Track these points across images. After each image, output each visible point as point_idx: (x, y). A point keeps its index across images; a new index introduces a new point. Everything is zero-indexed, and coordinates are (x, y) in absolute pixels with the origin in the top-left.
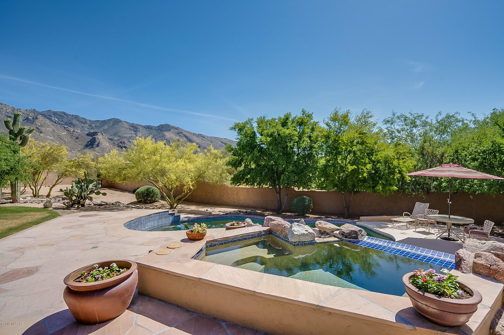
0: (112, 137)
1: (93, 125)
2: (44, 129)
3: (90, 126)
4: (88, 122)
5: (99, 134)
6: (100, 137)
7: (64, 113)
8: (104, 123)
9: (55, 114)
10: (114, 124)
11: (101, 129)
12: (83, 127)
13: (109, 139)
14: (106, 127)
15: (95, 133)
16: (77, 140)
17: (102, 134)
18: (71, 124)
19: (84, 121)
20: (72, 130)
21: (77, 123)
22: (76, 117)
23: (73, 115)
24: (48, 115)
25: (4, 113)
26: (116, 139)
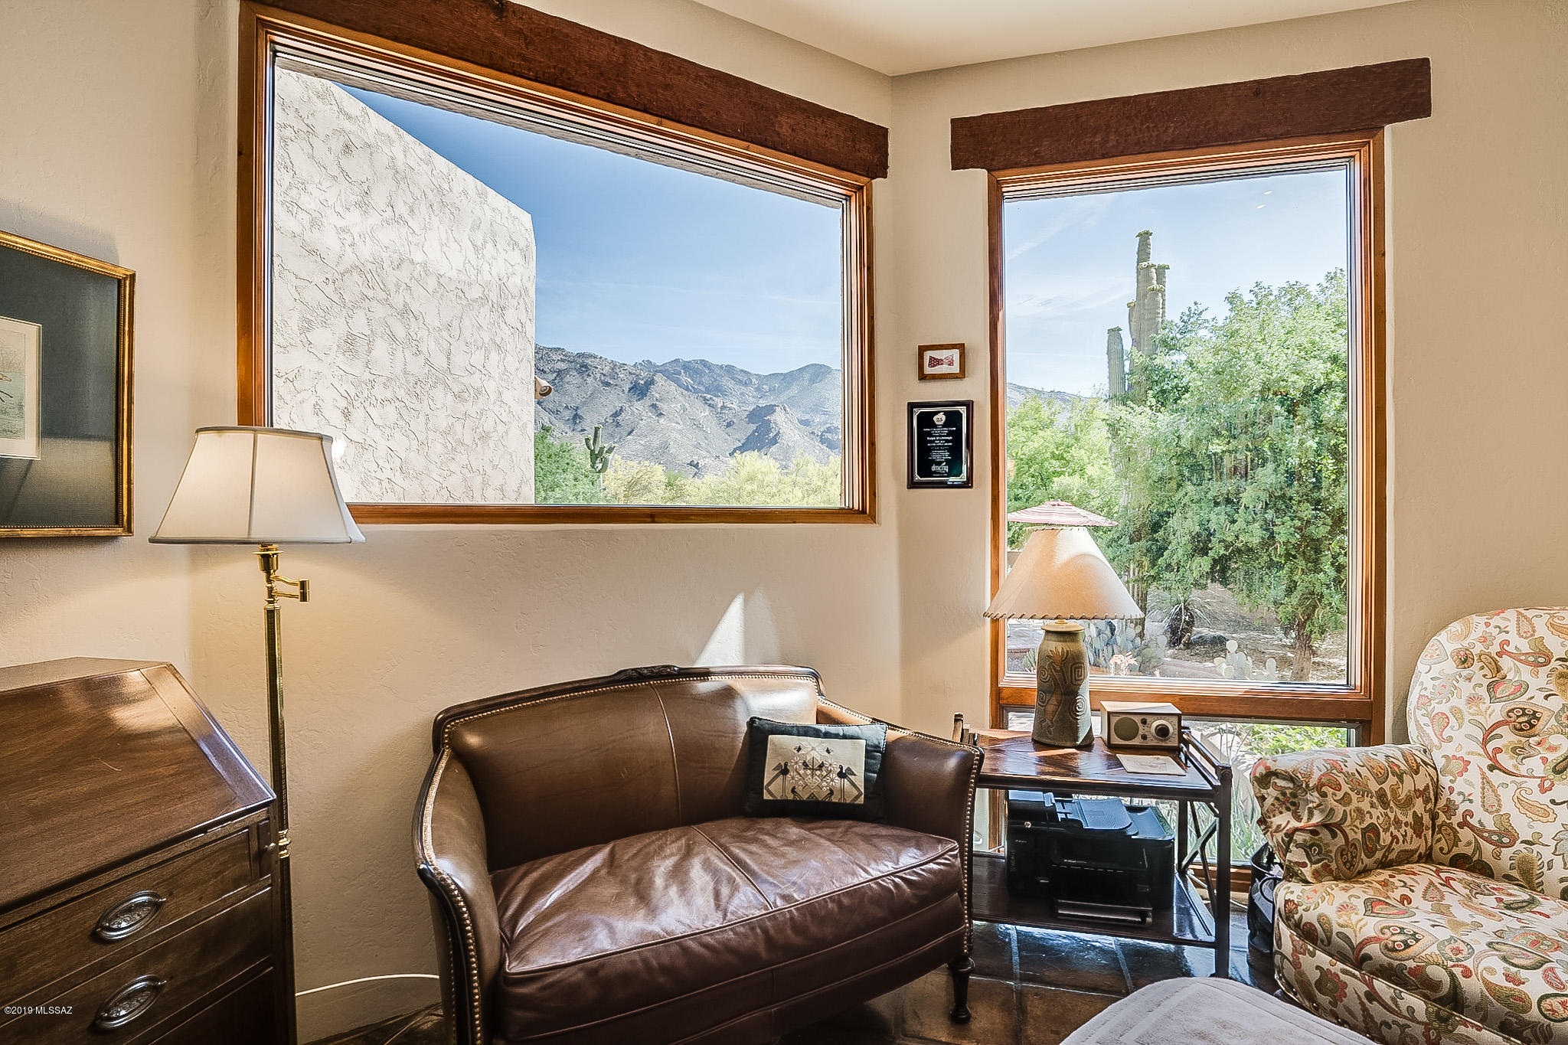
0: (807, 417)
1: (764, 387)
2: (665, 407)
3: (758, 389)
4: (754, 380)
5: (778, 409)
6: (779, 418)
7: (704, 363)
8: (788, 378)
9: (687, 366)
10: (812, 381)
11: (783, 397)
12: (742, 394)
13: (802, 422)
14: (794, 390)
15: (771, 409)
16: (729, 430)
17: (785, 410)
18: (719, 390)
19: (744, 378)
20: (720, 405)
21: (731, 384)
22: (729, 370)
23: (721, 367)
24: (676, 370)
25: (598, 376)
26: (817, 420)
